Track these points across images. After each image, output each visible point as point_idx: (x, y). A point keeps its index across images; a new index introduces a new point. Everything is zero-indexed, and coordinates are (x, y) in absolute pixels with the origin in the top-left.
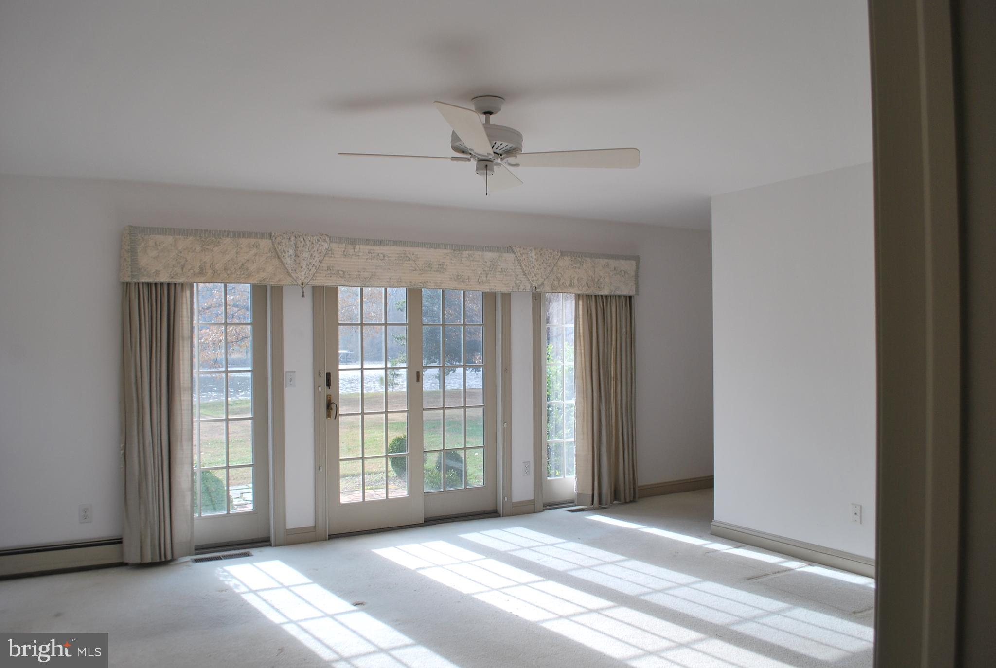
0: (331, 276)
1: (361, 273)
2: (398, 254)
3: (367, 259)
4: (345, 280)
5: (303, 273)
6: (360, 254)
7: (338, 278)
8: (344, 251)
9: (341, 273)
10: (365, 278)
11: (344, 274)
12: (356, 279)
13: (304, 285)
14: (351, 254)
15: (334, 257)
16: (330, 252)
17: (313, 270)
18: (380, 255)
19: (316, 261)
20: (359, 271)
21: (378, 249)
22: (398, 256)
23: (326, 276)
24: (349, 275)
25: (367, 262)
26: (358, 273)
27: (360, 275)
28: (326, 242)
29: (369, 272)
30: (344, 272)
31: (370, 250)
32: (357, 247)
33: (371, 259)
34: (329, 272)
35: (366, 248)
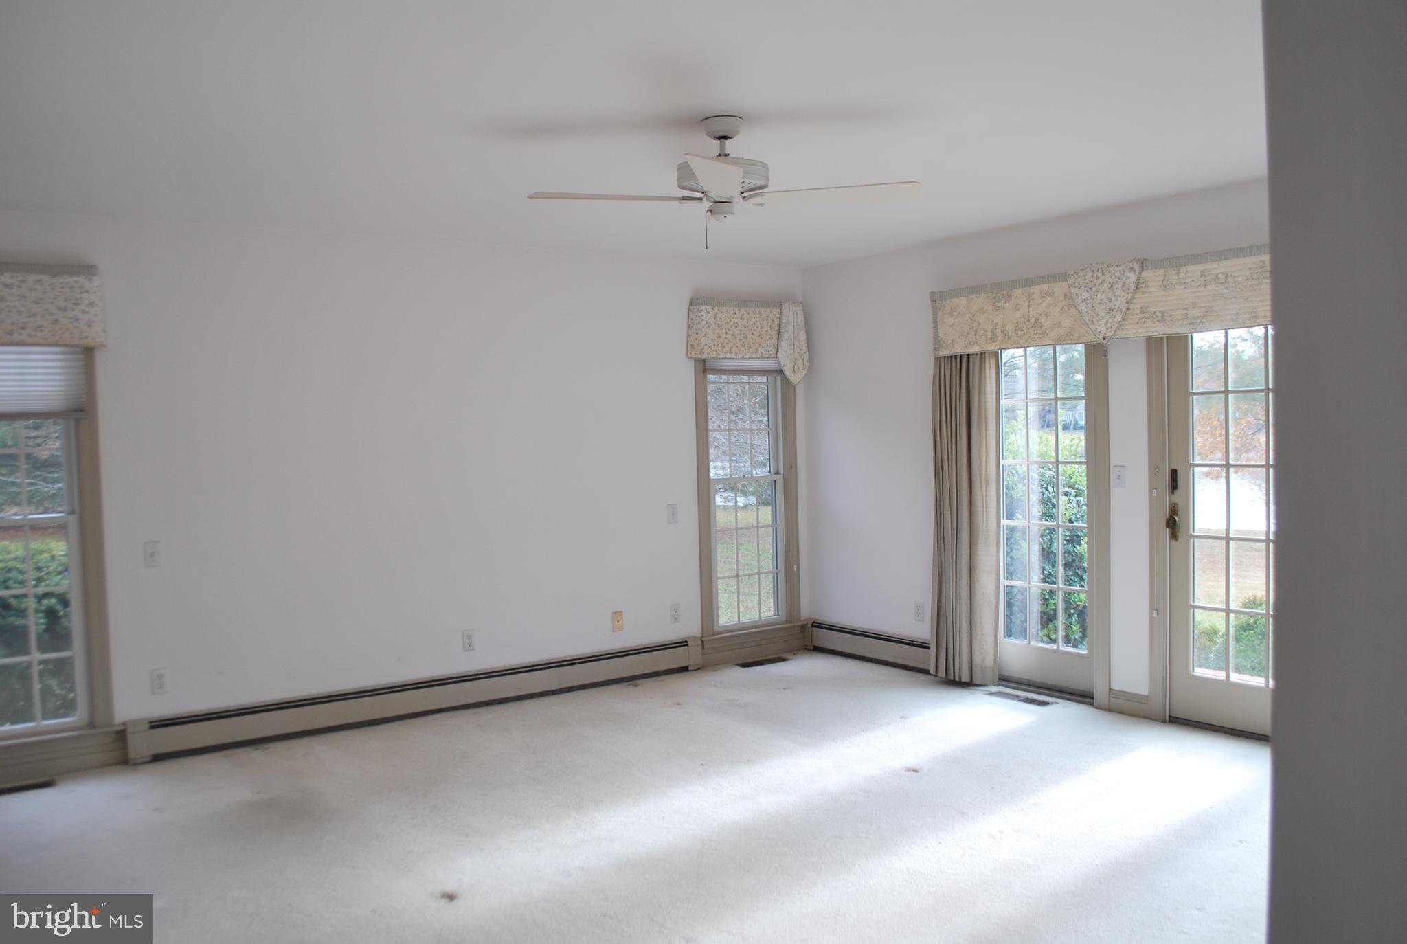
0: (1144, 322)
1: (1189, 312)
2: (1250, 269)
3: (1198, 286)
4: (1164, 326)
5: (1102, 323)
6: (1188, 280)
7: (1154, 323)
8: (1163, 280)
9: (1159, 314)
10: (1195, 319)
11: (1163, 316)
12: (1181, 322)
13: (1107, 340)
14: (1174, 283)
15: (1150, 292)
16: (1143, 285)
17: (1119, 317)
18: (1220, 276)
19: (1120, 303)
20: (1186, 309)
21: (1216, 268)
22: (1249, 272)
23: (1138, 323)
24: (1171, 316)
25: (1199, 291)
26: (1185, 312)
27: (1187, 314)
28: (1135, 272)
29: (1203, 307)
30: (1163, 313)
31: (1202, 271)
32: (1183, 269)
33: (1205, 286)
34: (1142, 316)
35: (1195, 269)
